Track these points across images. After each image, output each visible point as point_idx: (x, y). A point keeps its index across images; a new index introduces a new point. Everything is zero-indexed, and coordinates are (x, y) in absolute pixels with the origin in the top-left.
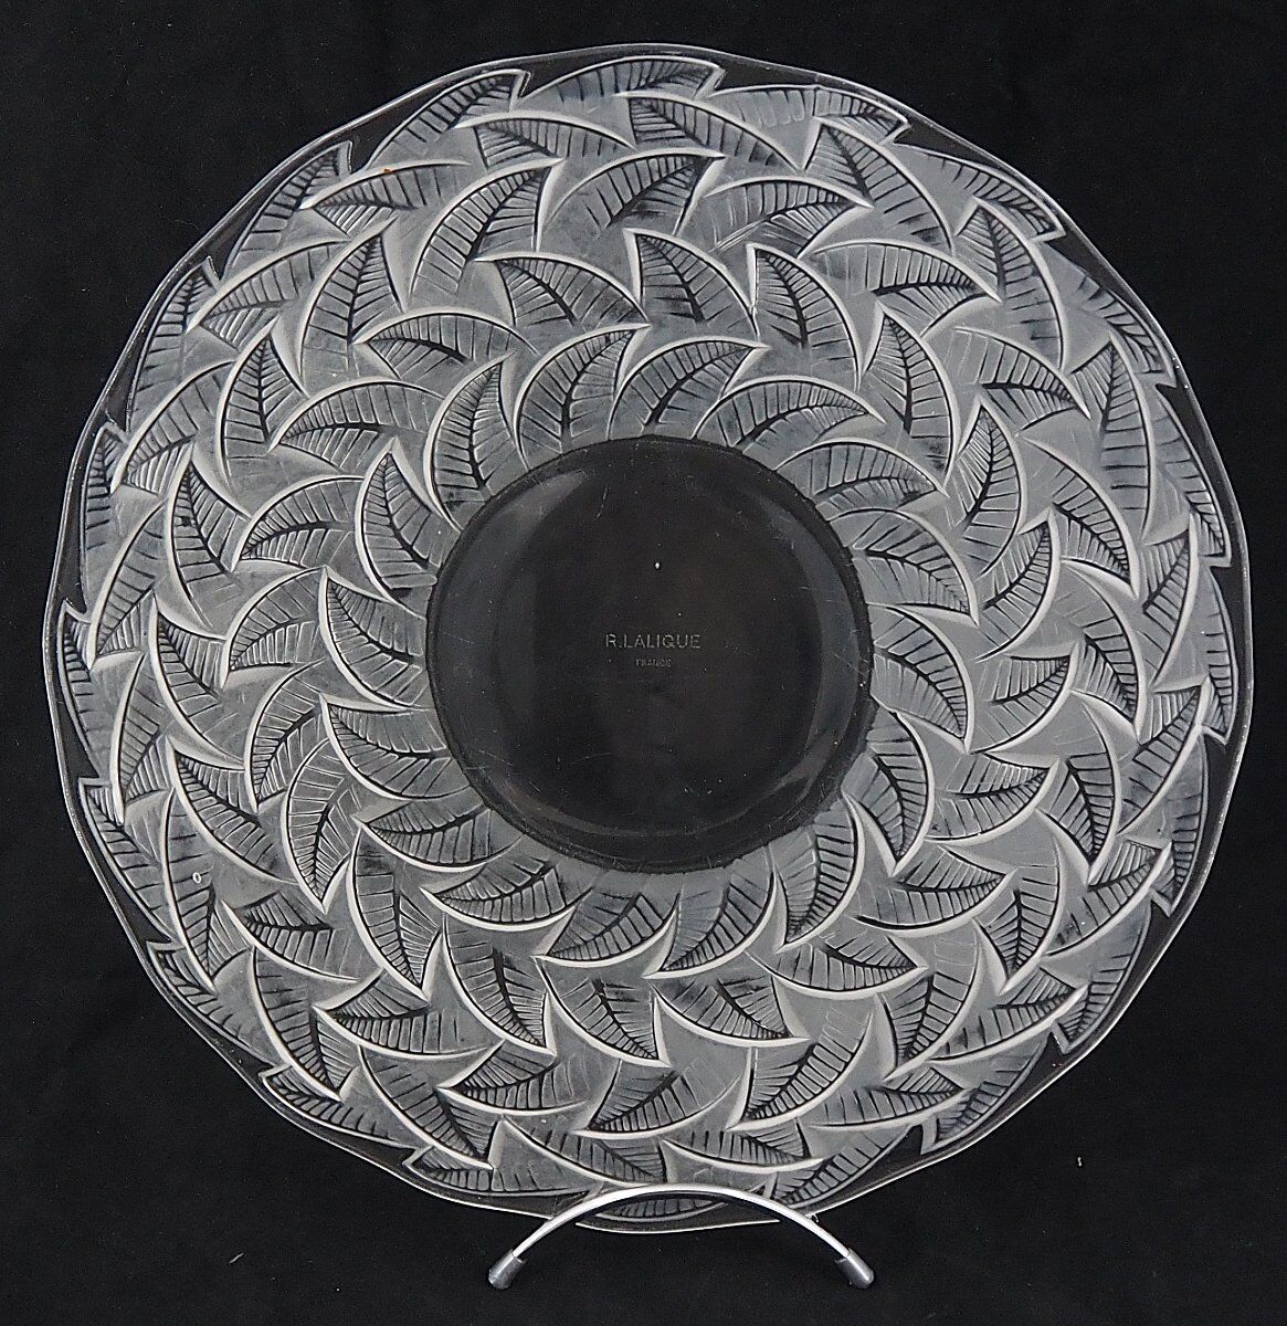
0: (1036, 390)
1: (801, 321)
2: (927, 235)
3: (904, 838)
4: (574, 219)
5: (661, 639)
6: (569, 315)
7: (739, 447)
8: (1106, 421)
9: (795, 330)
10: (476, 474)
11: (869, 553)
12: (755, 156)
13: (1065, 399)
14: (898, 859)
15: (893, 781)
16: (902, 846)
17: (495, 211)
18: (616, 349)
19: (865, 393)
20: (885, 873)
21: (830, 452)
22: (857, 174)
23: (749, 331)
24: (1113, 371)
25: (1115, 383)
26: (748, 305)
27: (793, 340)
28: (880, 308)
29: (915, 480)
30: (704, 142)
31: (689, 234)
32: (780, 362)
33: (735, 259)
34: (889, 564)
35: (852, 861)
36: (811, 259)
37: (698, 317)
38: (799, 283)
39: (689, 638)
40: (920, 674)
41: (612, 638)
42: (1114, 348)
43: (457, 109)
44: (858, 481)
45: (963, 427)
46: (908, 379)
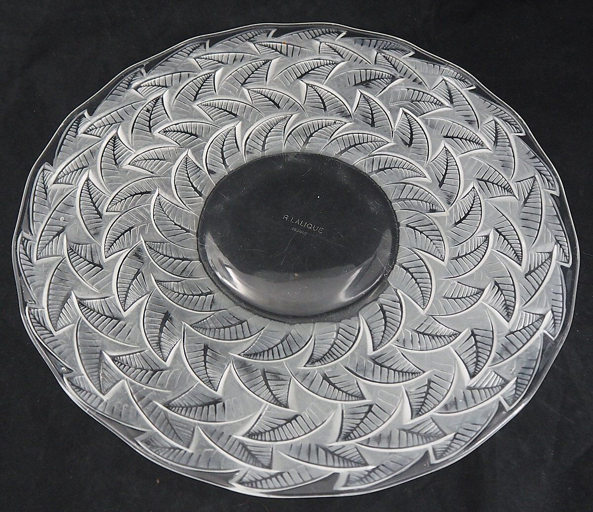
0: (498, 186)
1: (411, 139)
2: (471, 122)
3: (381, 342)
4: (341, 80)
5: (307, 225)
6: (325, 109)
7: (369, 174)
8: (525, 202)
9: (408, 141)
10: (263, 146)
11: (407, 226)
12: (415, 81)
13: (510, 192)
14: (374, 350)
15: (385, 318)
16: (379, 345)
17: (315, 68)
18: (337, 126)
19: (427, 169)
20: (366, 353)
22: (451, 96)
23: (390, 136)
24: (533, 186)
25: (533, 190)
26: (393, 127)
27: (406, 144)
28: (443, 143)
29: (437, 205)
30: (399, 71)
31: (381, 98)
32: (398, 149)
33: (394, 112)
34: (415, 232)
35: (352, 343)
36: (423, 119)
37: (373, 125)
38: (415, 126)
39: (319, 228)
40: (413, 277)
41: (287, 217)
42: (535, 178)
43: (318, 34)
44: (413, 199)
45: (464, 190)
46: (446, 170)
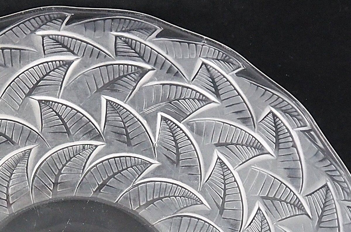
0: (287, 203)
1: (178, 154)
2: (245, 121)
4: (80, 86)
6: (68, 132)
7: (137, 211)
8: (320, 222)
9: (174, 157)
10: (7, 200)
12: (169, 71)
13: (300, 209)
17: (44, 76)
18: (88, 152)
19: (202, 192)
21: (181, 220)
22: (215, 87)
23: (153, 155)
24: (326, 198)
25: (327, 204)
26: (153, 142)
27: (173, 162)
28: (217, 153)
30: (147, 60)
31: (132, 103)
32: (164, 171)
33: (151, 119)
36: (187, 124)
37: (129, 144)
38: (179, 135)
42: (328, 187)
43: (36, 25)
45: (249, 216)
46: (225, 190)
